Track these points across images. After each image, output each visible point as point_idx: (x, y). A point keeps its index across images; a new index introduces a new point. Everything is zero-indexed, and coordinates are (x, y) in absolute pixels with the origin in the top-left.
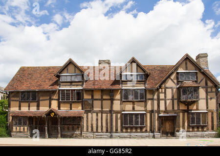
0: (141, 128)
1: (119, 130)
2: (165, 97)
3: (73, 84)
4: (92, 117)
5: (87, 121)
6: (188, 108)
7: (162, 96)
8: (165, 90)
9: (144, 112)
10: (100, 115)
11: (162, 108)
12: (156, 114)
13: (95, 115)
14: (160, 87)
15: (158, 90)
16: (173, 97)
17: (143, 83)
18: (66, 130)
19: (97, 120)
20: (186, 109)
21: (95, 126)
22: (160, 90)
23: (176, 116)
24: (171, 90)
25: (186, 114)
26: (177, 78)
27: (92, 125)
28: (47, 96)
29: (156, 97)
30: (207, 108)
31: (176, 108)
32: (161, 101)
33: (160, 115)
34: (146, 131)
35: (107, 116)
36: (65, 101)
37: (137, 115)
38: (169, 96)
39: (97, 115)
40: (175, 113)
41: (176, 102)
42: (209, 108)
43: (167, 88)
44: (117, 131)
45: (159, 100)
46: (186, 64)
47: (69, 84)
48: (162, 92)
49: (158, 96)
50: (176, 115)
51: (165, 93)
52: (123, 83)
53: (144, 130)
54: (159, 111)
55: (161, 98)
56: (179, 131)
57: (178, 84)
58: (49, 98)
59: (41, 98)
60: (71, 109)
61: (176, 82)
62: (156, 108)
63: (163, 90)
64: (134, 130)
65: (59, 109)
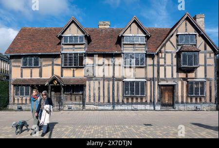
0: (142, 98)
2: (165, 63)
3: (76, 46)
4: (94, 86)
5: (89, 90)
6: (187, 76)
7: (162, 62)
8: (165, 55)
9: (145, 80)
10: (101, 82)
11: (162, 76)
12: (156, 82)
13: (97, 82)
14: (160, 52)
15: (158, 54)
16: (172, 63)
17: (144, 46)
18: (69, 99)
19: (99, 88)
20: (185, 77)
21: (97, 95)
22: (160, 54)
23: (175, 85)
24: (170, 54)
25: (185, 82)
26: (177, 41)
27: (94, 94)
28: (50, 60)
29: (156, 63)
30: (206, 76)
31: (175, 76)
32: (160, 67)
33: (160, 83)
34: (146, 103)
35: (109, 85)
36: (68, 66)
37: (137, 83)
38: (169, 62)
39: (99, 83)
40: (174, 82)
41: (175, 68)
42: (208, 77)
43: (167, 52)
44: (118, 103)
45: (159, 66)
46: (186, 25)
47: (72, 46)
48: (162, 58)
49: (158, 62)
51: (165, 58)
52: (125, 46)
53: (144, 101)
54: (159, 79)
55: (160, 64)
56: (177, 103)
57: (177, 48)
58: (51, 63)
59: (44, 64)
60: (74, 76)
61: (175, 45)
62: (156, 76)
63: (163, 54)
64: (135, 101)
65: (62, 76)
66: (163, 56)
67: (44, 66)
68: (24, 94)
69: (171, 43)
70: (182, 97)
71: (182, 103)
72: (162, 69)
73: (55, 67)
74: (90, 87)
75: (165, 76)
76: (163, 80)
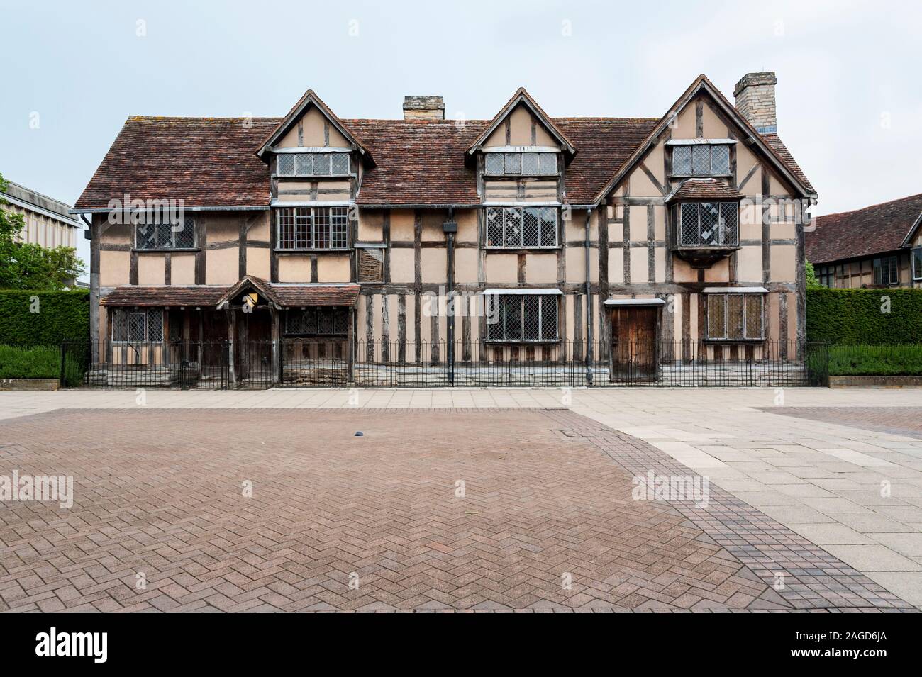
0: (547, 348)
1: (475, 356)
2: (627, 235)
3: (322, 186)
4: (385, 310)
5: (369, 323)
6: (701, 277)
7: (615, 232)
8: (626, 212)
9: (557, 291)
10: (410, 299)
11: (616, 277)
12: (596, 298)
13: (394, 299)
14: (610, 200)
15: (601, 209)
16: (651, 236)
17: (554, 184)
18: (299, 352)
19: (402, 318)
20: (695, 279)
21: (394, 338)
22: (610, 210)
23: (661, 306)
24: (645, 208)
25: (694, 298)
26: (668, 167)
27: (385, 336)
28: (232, 230)
29: (594, 236)
30: (767, 276)
31: (661, 277)
32: (611, 252)
33: (608, 302)
34: (562, 362)
36: (295, 248)
37: (531, 300)
38: (639, 232)
39: (402, 301)
40: (657, 295)
41: (660, 253)
42: (773, 279)
43: (632, 203)
44: (466, 361)
45: (604, 245)
46: (699, 114)
47: (307, 186)
48: (615, 220)
49: (604, 234)
50: (659, 301)
51: (625, 221)
52: (489, 184)
53: (555, 356)
54: (604, 289)
55: (611, 239)
56: (670, 361)
57: (670, 188)
58: (236, 238)
59: (210, 240)
60: (314, 279)
61: (662, 180)
62: (595, 277)
63: (620, 210)
64: (523, 356)
65: (274, 278)
66: (620, 215)
67: (212, 247)
68: (146, 336)
69: (648, 173)
70: (686, 343)
71: (687, 361)
72: (615, 256)
73: (250, 252)
74: (370, 314)
75: (627, 277)
76: (620, 290)
